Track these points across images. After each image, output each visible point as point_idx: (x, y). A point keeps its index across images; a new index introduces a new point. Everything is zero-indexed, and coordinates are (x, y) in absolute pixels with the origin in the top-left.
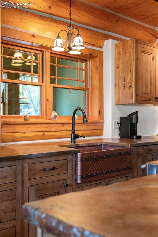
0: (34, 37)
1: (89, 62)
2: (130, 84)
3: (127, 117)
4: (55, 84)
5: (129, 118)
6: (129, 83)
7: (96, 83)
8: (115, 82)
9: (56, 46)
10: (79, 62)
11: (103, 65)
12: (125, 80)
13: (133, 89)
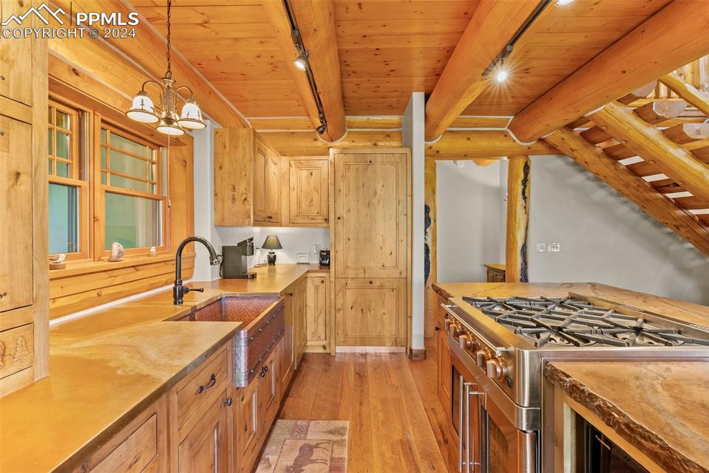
0: (77, 74)
1: (166, 150)
2: (244, 196)
3: (236, 245)
4: (106, 184)
5: (240, 247)
6: (242, 194)
7: (180, 189)
8: (215, 191)
9: (142, 109)
10: (148, 147)
11: (193, 161)
12: (234, 189)
13: (250, 205)
